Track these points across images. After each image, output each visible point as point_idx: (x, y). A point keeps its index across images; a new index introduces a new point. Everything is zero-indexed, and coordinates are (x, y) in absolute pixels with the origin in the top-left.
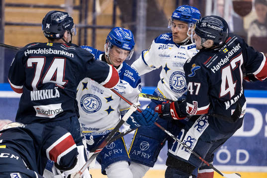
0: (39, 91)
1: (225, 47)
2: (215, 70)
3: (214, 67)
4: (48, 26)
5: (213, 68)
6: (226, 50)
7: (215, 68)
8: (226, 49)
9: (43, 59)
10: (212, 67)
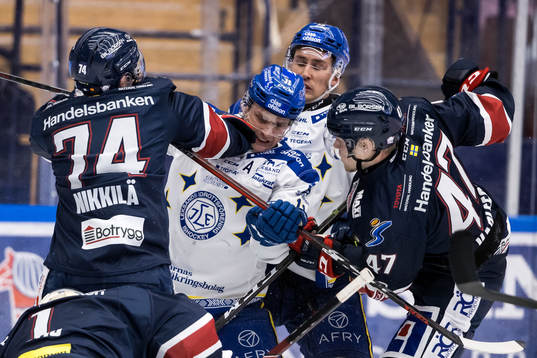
0: (89, 191)
1: (410, 144)
2: (424, 206)
3: (418, 201)
4: (83, 69)
5: (418, 205)
6: (414, 150)
7: (421, 203)
8: (413, 146)
9: (86, 126)
10: (413, 204)
